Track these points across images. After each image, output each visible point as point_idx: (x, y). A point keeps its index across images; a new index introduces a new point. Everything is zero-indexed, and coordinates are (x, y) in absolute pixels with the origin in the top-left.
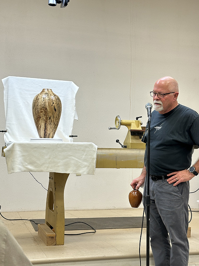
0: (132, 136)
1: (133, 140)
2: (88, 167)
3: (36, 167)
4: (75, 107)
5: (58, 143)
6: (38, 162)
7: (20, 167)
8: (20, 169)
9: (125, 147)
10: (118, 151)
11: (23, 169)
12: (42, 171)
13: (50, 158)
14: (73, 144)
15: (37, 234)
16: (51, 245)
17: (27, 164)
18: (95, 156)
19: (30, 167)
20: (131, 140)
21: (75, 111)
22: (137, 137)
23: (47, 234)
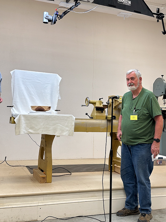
0: (97, 111)
1: (97, 114)
2: (69, 131)
4: (59, 91)
5: (49, 114)
6: (36, 127)
7: (24, 130)
8: (24, 132)
9: (92, 118)
10: (87, 121)
11: (26, 132)
12: (38, 134)
13: (44, 125)
14: (59, 116)
15: (33, 176)
16: (43, 183)
17: (28, 128)
18: (74, 124)
20: (96, 114)
21: (59, 94)
22: (99, 111)
23: (40, 175)
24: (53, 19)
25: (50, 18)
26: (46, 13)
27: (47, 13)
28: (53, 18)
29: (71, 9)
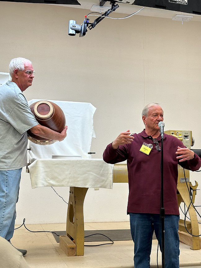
2: (106, 181)
3: (57, 182)
4: (93, 127)
5: (77, 159)
6: (60, 177)
7: (43, 182)
8: (43, 184)
11: (46, 184)
12: (63, 186)
13: (70, 174)
14: (91, 160)
15: (59, 245)
16: (72, 255)
17: (49, 179)
18: (111, 172)
19: (52, 182)
21: (93, 130)
23: (68, 245)
24: (81, 30)
25: (78, 27)
26: (72, 22)
27: (74, 22)
28: (81, 28)
29: (106, 14)
